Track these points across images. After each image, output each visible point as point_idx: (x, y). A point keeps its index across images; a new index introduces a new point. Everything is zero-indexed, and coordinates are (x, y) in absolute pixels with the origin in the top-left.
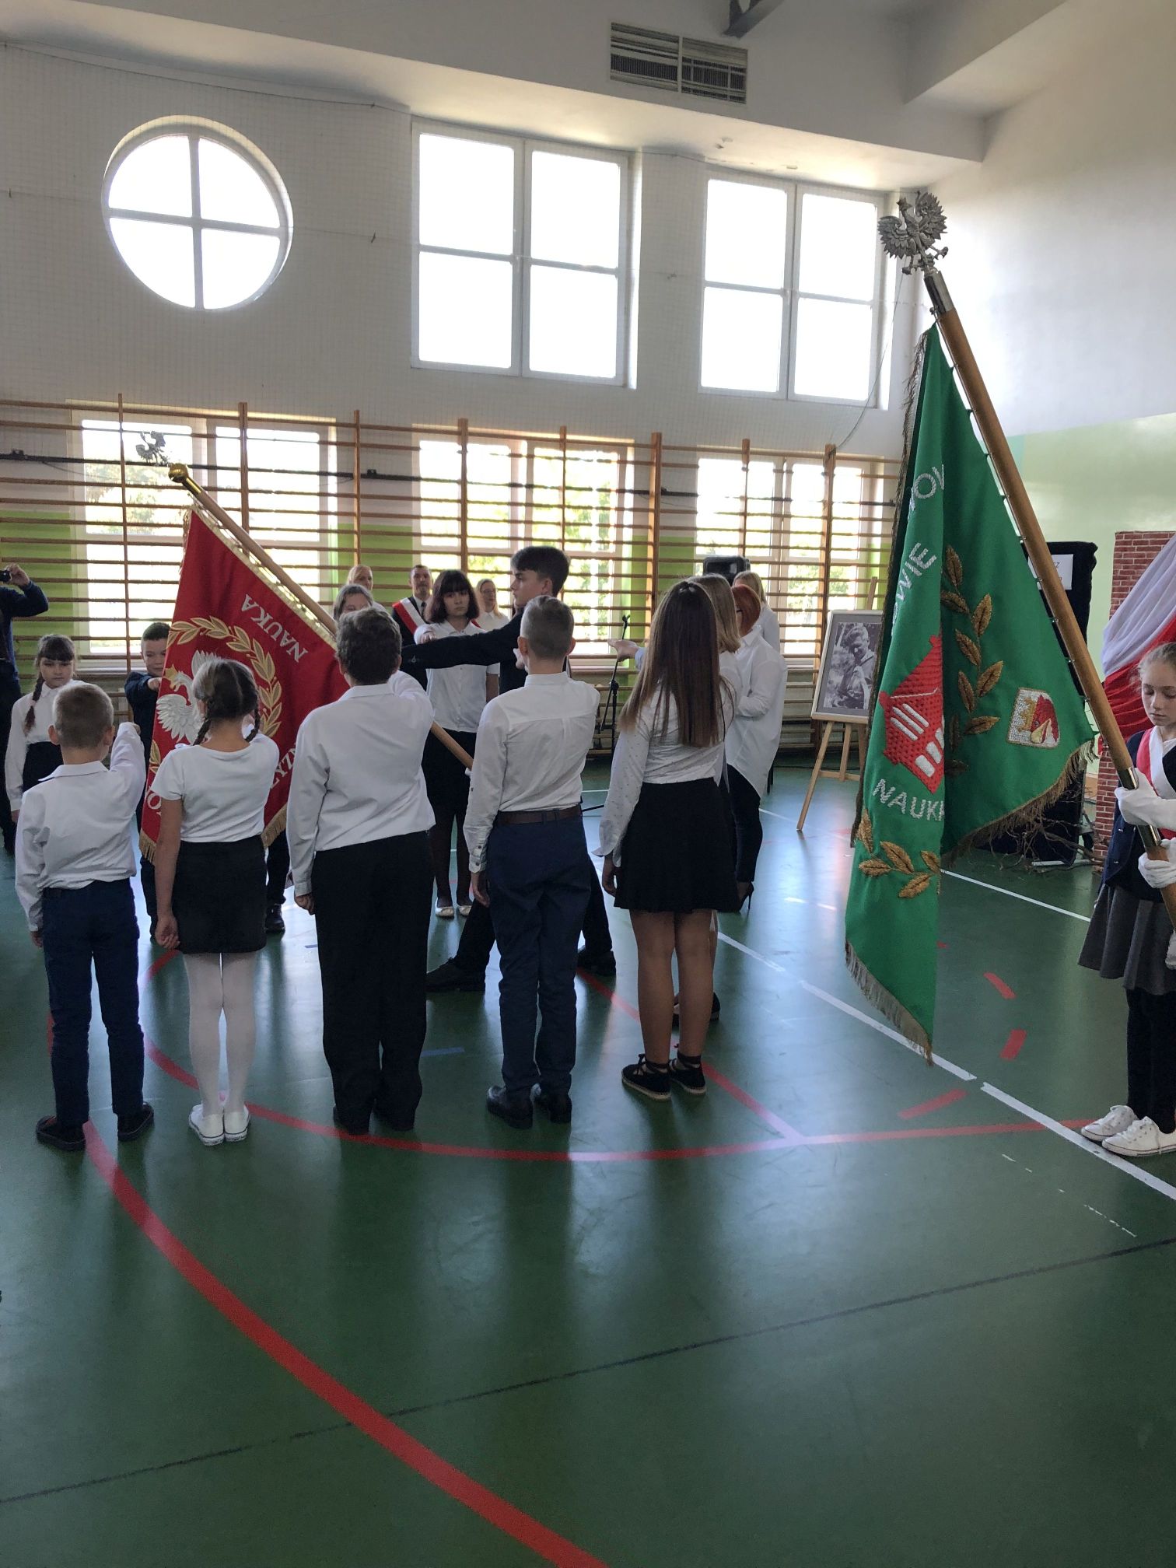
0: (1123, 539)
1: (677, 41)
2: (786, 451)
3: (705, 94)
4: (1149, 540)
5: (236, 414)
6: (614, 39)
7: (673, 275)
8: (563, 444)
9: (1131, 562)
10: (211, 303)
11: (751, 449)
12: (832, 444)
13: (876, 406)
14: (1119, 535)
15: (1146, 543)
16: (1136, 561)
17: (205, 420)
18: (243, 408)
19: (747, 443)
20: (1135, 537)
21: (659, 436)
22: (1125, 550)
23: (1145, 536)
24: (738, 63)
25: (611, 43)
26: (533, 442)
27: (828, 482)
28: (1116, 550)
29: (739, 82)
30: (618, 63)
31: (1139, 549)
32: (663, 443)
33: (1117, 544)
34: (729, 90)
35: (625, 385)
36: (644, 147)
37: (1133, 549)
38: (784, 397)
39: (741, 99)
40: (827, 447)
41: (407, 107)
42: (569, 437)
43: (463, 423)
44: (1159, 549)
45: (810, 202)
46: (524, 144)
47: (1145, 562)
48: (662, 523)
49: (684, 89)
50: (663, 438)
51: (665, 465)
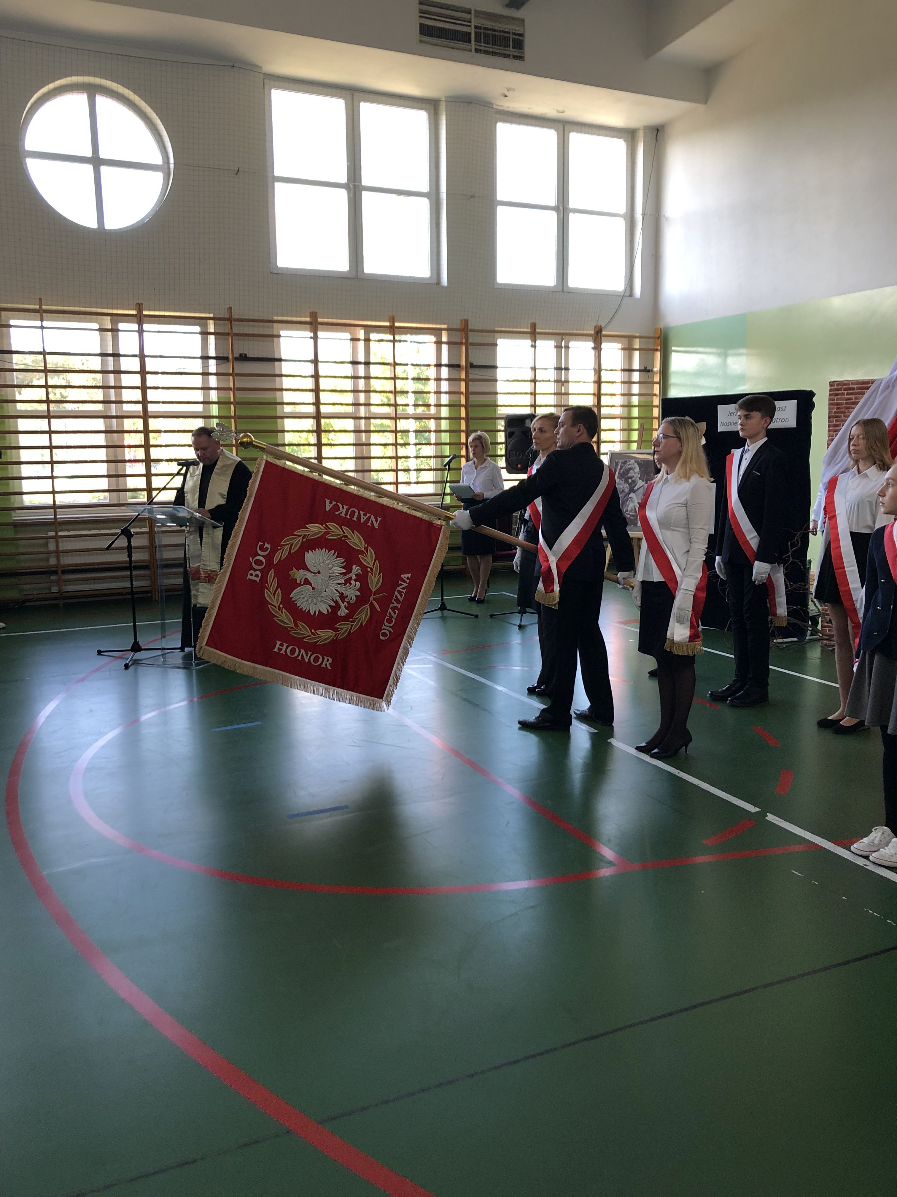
0: (836, 387)
1: (470, 13)
2: (565, 331)
3: (494, 54)
4: (855, 386)
5: (134, 312)
6: (421, 11)
7: (473, 196)
8: (392, 330)
9: (842, 404)
10: (110, 224)
11: (537, 330)
12: (599, 324)
13: (631, 295)
14: (832, 384)
15: (853, 389)
16: (846, 404)
17: (109, 318)
18: (140, 308)
19: (534, 326)
20: (845, 385)
21: (466, 322)
22: (837, 395)
23: (852, 384)
24: (518, 29)
25: (418, 14)
26: (368, 329)
27: (597, 355)
28: (830, 395)
29: (519, 44)
30: (425, 31)
31: (847, 394)
32: (470, 328)
33: (830, 390)
34: (511, 51)
35: (439, 282)
36: (446, 97)
37: (843, 394)
38: (561, 289)
39: (521, 58)
40: (595, 327)
41: (260, 67)
42: (397, 324)
43: (314, 315)
44: (864, 393)
45: (575, 138)
46: (353, 95)
47: (853, 403)
48: (471, 389)
49: (477, 51)
50: (469, 323)
51: (472, 344)
